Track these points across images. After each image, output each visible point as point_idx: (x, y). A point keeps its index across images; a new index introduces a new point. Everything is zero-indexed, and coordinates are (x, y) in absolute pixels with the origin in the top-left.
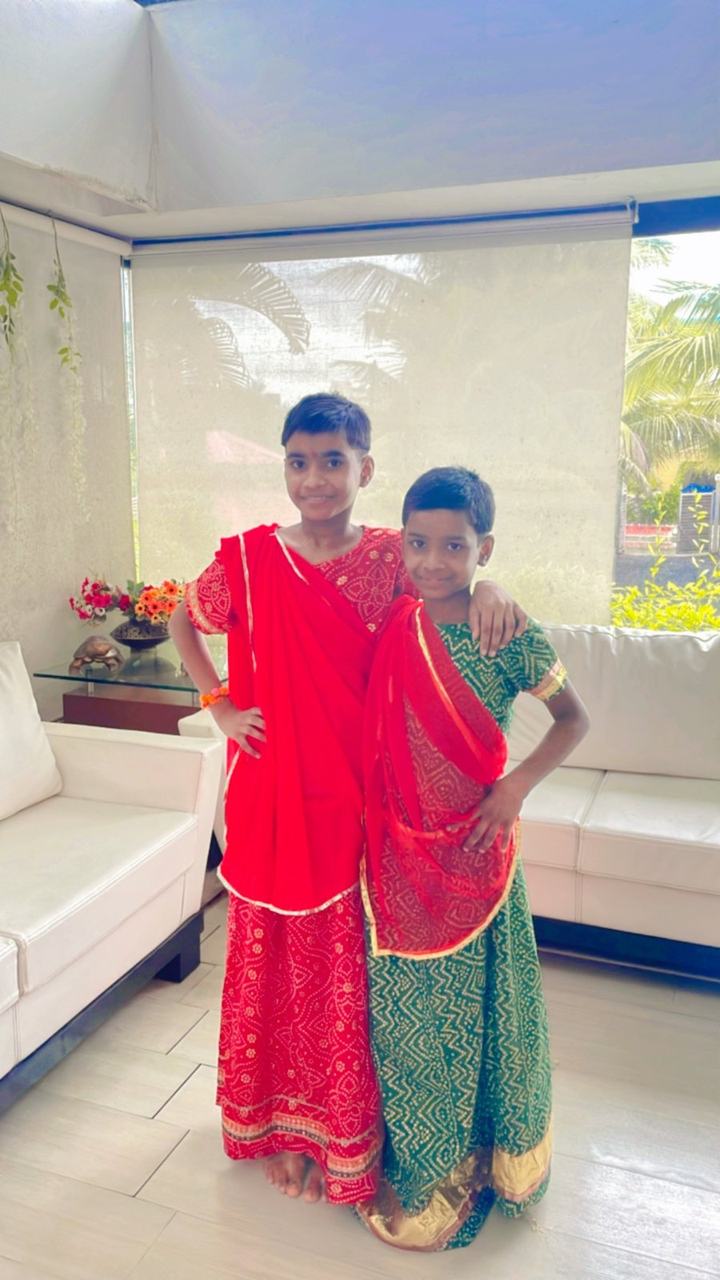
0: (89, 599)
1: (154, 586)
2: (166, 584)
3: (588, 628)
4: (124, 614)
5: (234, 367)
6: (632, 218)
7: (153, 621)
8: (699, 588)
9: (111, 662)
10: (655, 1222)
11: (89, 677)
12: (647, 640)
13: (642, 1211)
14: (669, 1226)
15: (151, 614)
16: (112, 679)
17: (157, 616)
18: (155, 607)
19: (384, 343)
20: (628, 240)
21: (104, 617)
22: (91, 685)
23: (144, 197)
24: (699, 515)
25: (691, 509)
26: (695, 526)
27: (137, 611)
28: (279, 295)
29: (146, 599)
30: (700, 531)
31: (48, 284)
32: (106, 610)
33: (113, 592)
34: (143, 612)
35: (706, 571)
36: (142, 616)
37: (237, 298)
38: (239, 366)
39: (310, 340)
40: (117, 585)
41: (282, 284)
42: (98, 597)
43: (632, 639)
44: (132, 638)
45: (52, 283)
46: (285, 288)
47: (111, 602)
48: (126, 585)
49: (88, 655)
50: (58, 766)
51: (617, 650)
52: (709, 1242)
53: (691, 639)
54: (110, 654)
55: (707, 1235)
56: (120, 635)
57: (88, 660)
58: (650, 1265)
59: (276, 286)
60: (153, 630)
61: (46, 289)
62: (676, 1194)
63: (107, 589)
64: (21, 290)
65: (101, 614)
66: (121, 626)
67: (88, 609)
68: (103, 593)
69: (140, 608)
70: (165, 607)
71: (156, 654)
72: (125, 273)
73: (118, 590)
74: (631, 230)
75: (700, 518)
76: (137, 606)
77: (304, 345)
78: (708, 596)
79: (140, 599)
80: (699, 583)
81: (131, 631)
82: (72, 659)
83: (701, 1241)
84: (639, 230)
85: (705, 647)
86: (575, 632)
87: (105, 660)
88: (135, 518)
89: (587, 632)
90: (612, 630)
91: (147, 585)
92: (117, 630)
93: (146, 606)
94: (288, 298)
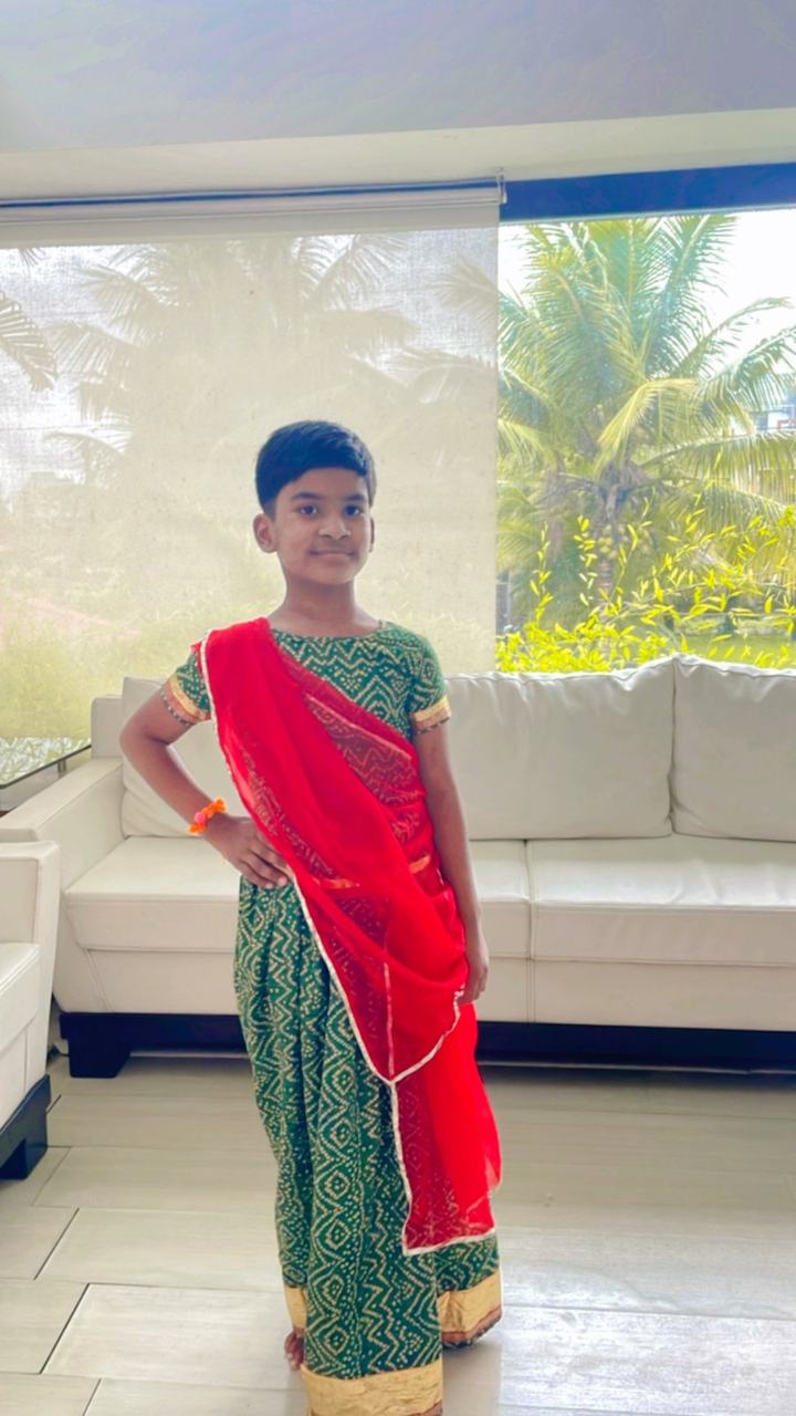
3: (490, 674)
6: (498, 197)
8: (590, 628)
10: (743, 1374)
12: (560, 683)
13: (721, 1363)
14: (760, 1374)
20: (494, 228)
24: (586, 545)
25: (577, 538)
26: (583, 558)
28: (15, 319)
30: (588, 564)
35: (596, 610)
41: (17, 308)
43: (543, 683)
46: (20, 312)
51: (528, 697)
53: (609, 678)
59: (9, 309)
62: (750, 1333)
74: (497, 212)
75: (586, 549)
78: (599, 638)
84: (509, 213)
85: (628, 687)
86: (477, 680)
89: (490, 679)
90: (516, 675)
94: (25, 323)
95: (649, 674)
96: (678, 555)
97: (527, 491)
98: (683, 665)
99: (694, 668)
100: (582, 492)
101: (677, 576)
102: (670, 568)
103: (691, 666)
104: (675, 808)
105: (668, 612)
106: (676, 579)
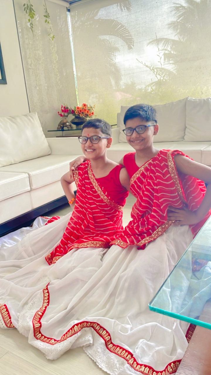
0: (63, 111)
2: (83, 104)
4: (73, 115)
7: (81, 116)
9: (68, 126)
15: (80, 113)
17: (82, 114)
18: (81, 111)
27: (76, 113)
29: (78, 109)
31: (44, 15)
32: (68, 114)
33: (69, 109)
36: (78, 115)
39: (134, 45)
40: (71, 107)
42: (66, 110)
44: (76, 122)
45: (45, 15)
46: (126, 28)
47: (69, 112)
48: (74, 108)
49: (62, 124)
50: (49, 146)
54: (68, 124)
56: (73, 122)
57: (62, 126)
60: (81, 119)
61: (44, 17)
64: (35, 15)
65: (66, 115)
67: (63, 114)
69: (77, 112)
70: (83, 111)
72: (69, 15)
77: (132, 46)
82: (58, 126)
92: (72, 120)
94: (127, 32)
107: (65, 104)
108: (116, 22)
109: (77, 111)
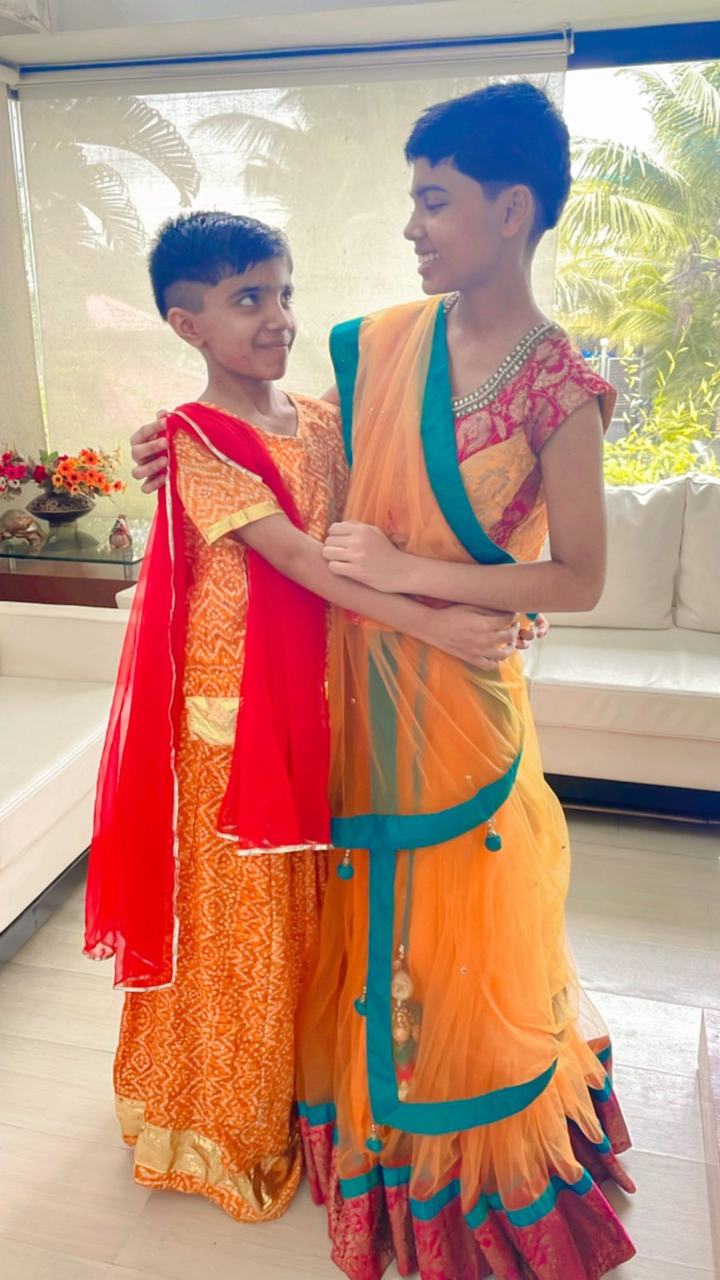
1: (69, 456)
2: (84, 453)
4: (39, 487)
5: (128, 221)
6: (566, 48)
7: (73, 493)
8: (631, 443)
9: (32, 536)
10: (626, 1035)
11: (10, 553)
14: (640, 1037)
15: (70, 485)
16: (36, 554)
17: (77, 487)
18: (74, 478)
19: (268, 198)
20: (562, 73)
21: (18, 491)
22: (12, 561)
23: (36, 15)
24: (630, 369)
26: (627, 380)
27: (55, 483)
29: (65, 469)
30: (631, 386)
32: (21, 482)
33: (26, 463)
34: (61, 482)
35: (637, 426)
36: (60, 487)
37: (123, 143)
38: (132, 219)
40: (29, 456)
42: (11, 468)
44: (52, 511)
46: (174, 133)
47: (26, 474)
48: (39, 456)
49: (7, 530)
52: (677, 1048)
53: (629, 493)
54: (30, 529)
55: (674, 1042)
56: (37, 508)
57: (7, 535)
58: (628, 1073)
59: (165, 131)
60: (72, 502)
63: (20, 460)
65: (16, 487)
66: (38, 499)
67: (1, 481)
68: (16, 464)
69: (58, 480)
70: (85, 479)
71: (76, 527)
72: (13, 107)
73: (32, 462)
74: (565, 61)
75: (631, 371)
76: (54, 478)
77: (192, 198)
78: (638, 451)
79: (56, 470)
80: (631, 438)
81: (48, 504)
83: (670, 1048)
84: (575, 62)
85: (643, 501)
87: (26, 535)
88: (41, 384)
91: (61, 455)
92: (33, 503)
93: (64, 477)
94: (179, 145)
95: (663, 491)
96: (714, 378)
97: (663, 271)
98: (696, 484)
99: (703, 487)
100: (714, 274)
101: (712, 397)
102: (705, 391)
103: (701, 485)
104: (678, 605)
105: (702, 430)
106: (711, 399)
107: (7, 445)
108: (139, 106)
109: (58, 476)
